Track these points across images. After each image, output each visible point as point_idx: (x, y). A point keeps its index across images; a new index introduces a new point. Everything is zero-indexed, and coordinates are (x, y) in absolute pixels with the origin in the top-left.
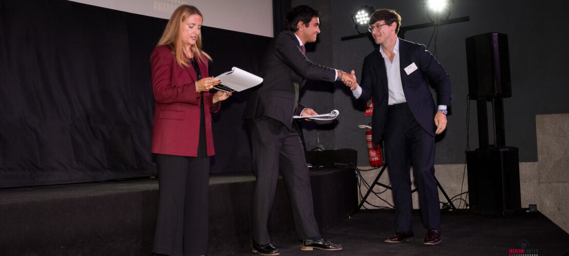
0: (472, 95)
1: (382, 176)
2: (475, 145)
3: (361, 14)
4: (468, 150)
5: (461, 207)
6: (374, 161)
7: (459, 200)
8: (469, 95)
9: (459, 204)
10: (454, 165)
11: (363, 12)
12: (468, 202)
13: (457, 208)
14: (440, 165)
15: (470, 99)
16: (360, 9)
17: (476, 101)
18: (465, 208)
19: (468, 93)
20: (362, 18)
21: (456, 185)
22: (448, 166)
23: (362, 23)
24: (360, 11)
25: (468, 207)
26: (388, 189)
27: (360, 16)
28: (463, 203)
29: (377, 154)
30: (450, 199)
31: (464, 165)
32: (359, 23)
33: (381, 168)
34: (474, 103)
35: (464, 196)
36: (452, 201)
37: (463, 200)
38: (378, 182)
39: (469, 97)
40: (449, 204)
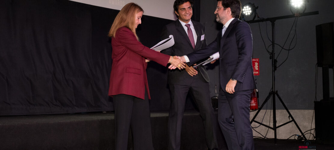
0: (319, 64)
1: (257, 116)
2: (320, 98)
3: (246, 8)
4: (316, 101)
5: (311, 139)
6: (253, 106)
7: (310, 134)
8: (317, 64)
9: (310, 137)
10: (307, 110)
11: (247, 7)
12: (315, 136)
13: (308, 139)
14: (297, 110)
15: (318, 66)
16: (246, 5)
17: (321, 68)
18: (313, 139)
19: (316, 62)
20: (247, 11)
21: (307, 124)
22: (302, 111)
23: (246, 14)
24: (246, 6)
25: (315, 139)
26: (261, 126)
27: (246, 10)
28: (312, 136)
29: (255, 102)
30: (303, 133)
31: (313, 110)
32: (245, 14)
33: (257, 111)
34: (320, 69)
35: (313, 132)
36: (304, 134)
37: (312, 134)
38: (255, 120)
39: (317, 65)
40: (302, 136)
